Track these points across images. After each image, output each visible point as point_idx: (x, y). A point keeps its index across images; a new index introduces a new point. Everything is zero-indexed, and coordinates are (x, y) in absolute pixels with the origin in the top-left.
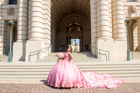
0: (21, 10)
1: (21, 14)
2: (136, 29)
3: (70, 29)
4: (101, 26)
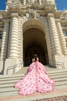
0: (3, 43)
1: (3, 46)
4: (55, 47)
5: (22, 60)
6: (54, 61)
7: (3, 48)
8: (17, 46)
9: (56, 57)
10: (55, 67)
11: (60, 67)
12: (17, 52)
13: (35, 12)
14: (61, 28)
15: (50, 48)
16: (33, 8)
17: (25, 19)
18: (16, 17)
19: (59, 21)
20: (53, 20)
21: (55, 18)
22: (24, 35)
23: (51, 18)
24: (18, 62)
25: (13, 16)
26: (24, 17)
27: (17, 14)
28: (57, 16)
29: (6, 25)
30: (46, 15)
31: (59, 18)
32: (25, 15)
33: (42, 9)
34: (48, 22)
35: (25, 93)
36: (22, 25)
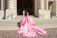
2: (51, 7)
3: (23, 6)
4: (40, 4)
6: (38, 13)
11: (41, 17)
12: (13, 5)
15: (37, 3)
24: (14, 12)
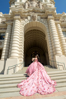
1: (5, 46)
4: (55, 48)
5: (23, 60)
6: (54, 61)
7: (4, 49)
8: (18, 46)
9: (57, 57)
10: (55, 68)
11: (61, 68)
12: (18, 52)
13: (36, 15)
14: (61, 30)
15: (51, 48)
16: (34, 11)
17: (26, 22)
18: (19, 19)
19: (59, 23)
20: (53, 22)
21: (55, 20)
22: (25, 36)
23: (52, 20)
24: (19, 62)
25: (16, 19)
26: (26, 20)
27: (19, 17)
28: (57, 19)
29: (9, 27)
30: (47, 18)
31: (58, 20)
32: (27, 18)
33: (42, 12)
34: (48, 24)
35: (25, 94)
36: (23, 26)
